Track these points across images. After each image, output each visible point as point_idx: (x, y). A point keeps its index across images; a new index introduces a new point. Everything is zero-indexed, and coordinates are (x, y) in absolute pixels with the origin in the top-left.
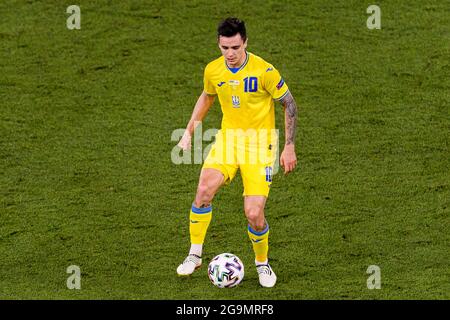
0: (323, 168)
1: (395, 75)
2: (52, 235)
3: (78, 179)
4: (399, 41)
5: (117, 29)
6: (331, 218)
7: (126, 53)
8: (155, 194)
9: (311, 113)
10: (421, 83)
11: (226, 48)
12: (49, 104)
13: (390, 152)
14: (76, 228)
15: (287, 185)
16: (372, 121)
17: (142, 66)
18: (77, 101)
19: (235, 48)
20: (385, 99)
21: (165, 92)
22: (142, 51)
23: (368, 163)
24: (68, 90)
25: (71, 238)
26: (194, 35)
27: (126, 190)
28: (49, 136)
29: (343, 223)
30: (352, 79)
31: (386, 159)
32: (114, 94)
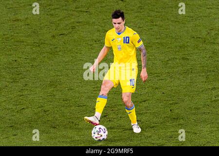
0: (161, 79)
1: (194, 37)
2: (40, 109)
3: (52, 84)
4: (195, 23)
5: (69, 17)
6: (165, 102)
7: (73, 28)
8: (86, 91)
9: (156, 55)
10: (205, 42)
11: (115, 23)
12: (39, 51)
13: (191, 72)
14: (51, 106)
15: (145, 87)
16: (183, 58)
17: (80, 33)
18: (51, 49)
19: (119, 23)
20: (189, 49)
21: (91, 45)
22: (81, 27)
23: (181, 77)
24: (47, 44)
25: (48, 111)
26: (104, 20)
27: (73, 89)
28: (39, 65)
29: (170, 104)
30: (174, 40)
31: (190, 75)
32: (68, 46)
